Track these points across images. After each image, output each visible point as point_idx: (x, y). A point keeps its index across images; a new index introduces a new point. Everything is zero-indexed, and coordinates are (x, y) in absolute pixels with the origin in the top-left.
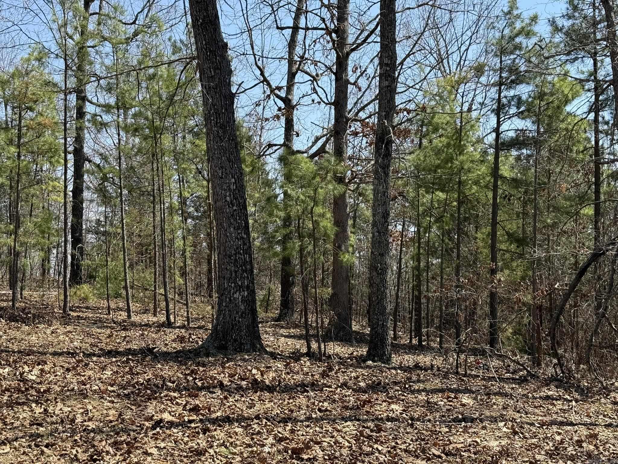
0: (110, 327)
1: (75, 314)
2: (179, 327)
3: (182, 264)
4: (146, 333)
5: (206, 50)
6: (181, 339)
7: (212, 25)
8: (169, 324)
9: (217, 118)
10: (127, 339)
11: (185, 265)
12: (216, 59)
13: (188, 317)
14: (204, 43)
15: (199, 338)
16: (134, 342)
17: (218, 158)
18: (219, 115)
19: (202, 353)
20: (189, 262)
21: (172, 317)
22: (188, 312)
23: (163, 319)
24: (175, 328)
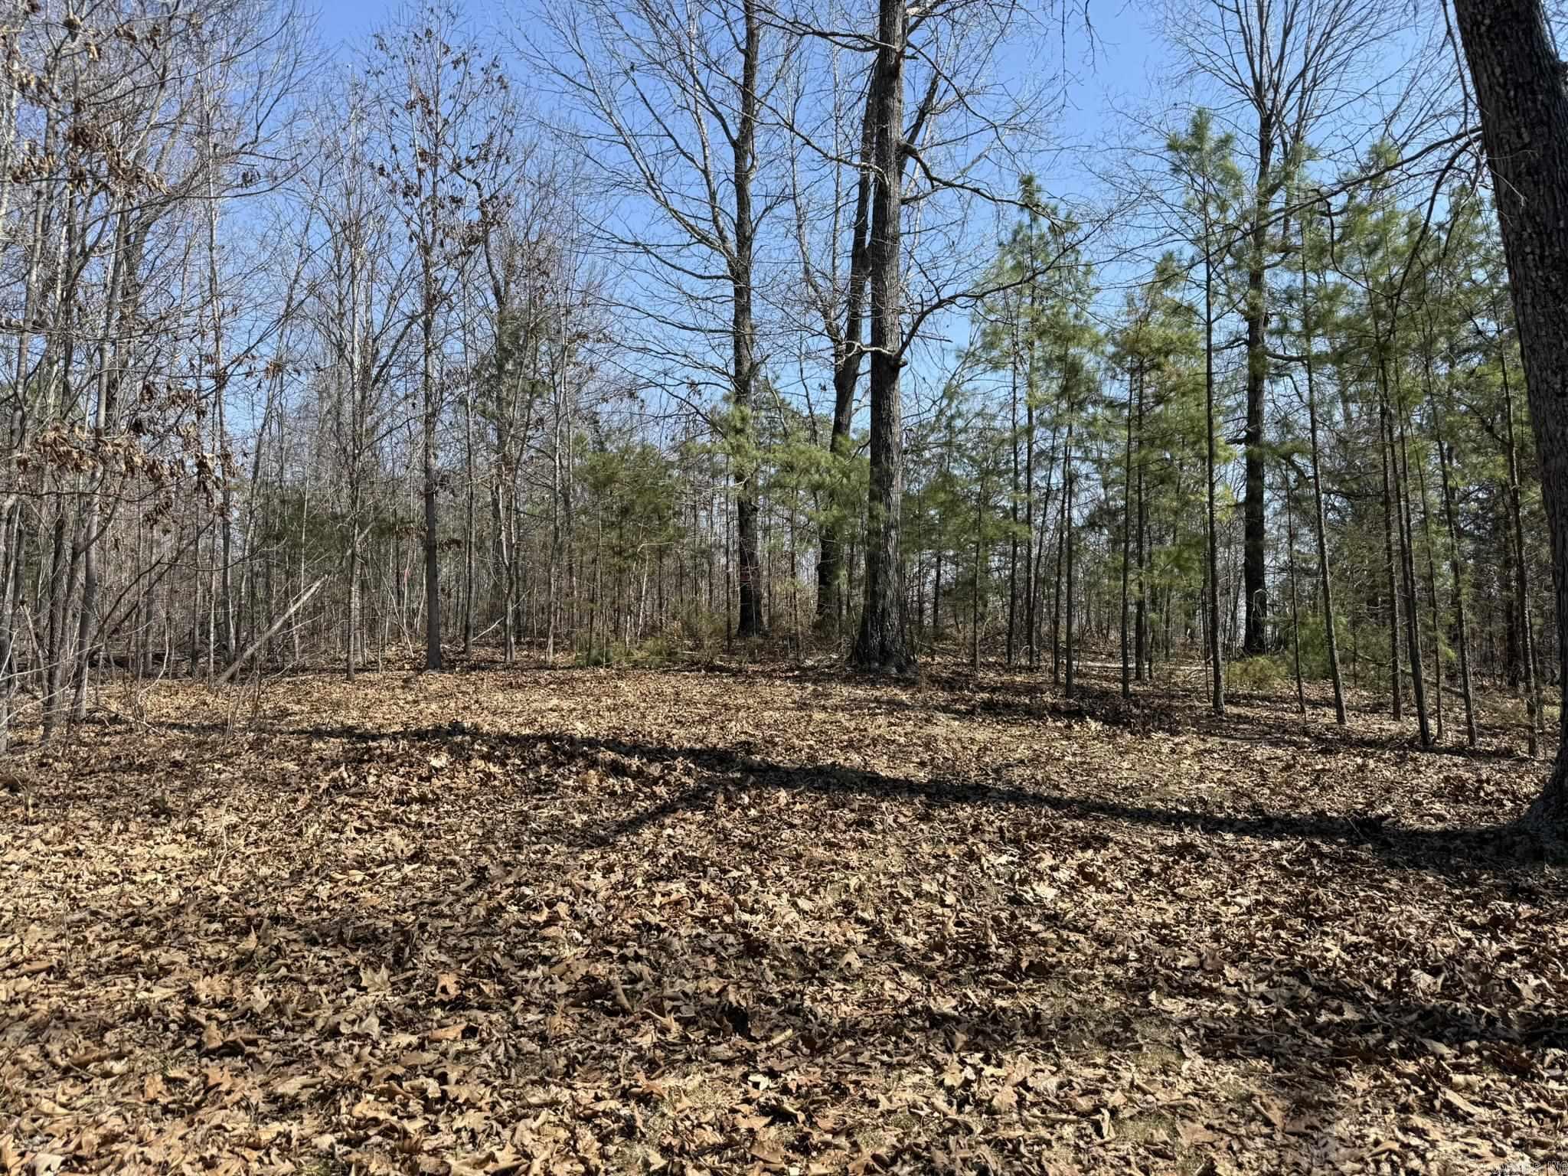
0: (1295, 743)
1: (1235, 710)
2: (1448, 751)
3: (1452, 620)
4: (1371, 763)
5: (1504, 86)
6: (1456, 791)
7: (1520, 22)
8: (1424, 742)
9: (1542, 247)
10: (1325, 779)
11: (1460, 622)
12: (1534, 101)
13: (1469, 722)
14: (1498, 71)
15: (1505, 792)
16: (1338, 790)
17: (1550, 346)
18: (1550, 236)
19: (1519, 850)
20: (1467, 614)
21: (1432, 723)
22: (1468, 709)
23: (1412, 725)
24: (1440, 752)
